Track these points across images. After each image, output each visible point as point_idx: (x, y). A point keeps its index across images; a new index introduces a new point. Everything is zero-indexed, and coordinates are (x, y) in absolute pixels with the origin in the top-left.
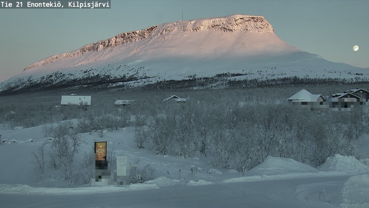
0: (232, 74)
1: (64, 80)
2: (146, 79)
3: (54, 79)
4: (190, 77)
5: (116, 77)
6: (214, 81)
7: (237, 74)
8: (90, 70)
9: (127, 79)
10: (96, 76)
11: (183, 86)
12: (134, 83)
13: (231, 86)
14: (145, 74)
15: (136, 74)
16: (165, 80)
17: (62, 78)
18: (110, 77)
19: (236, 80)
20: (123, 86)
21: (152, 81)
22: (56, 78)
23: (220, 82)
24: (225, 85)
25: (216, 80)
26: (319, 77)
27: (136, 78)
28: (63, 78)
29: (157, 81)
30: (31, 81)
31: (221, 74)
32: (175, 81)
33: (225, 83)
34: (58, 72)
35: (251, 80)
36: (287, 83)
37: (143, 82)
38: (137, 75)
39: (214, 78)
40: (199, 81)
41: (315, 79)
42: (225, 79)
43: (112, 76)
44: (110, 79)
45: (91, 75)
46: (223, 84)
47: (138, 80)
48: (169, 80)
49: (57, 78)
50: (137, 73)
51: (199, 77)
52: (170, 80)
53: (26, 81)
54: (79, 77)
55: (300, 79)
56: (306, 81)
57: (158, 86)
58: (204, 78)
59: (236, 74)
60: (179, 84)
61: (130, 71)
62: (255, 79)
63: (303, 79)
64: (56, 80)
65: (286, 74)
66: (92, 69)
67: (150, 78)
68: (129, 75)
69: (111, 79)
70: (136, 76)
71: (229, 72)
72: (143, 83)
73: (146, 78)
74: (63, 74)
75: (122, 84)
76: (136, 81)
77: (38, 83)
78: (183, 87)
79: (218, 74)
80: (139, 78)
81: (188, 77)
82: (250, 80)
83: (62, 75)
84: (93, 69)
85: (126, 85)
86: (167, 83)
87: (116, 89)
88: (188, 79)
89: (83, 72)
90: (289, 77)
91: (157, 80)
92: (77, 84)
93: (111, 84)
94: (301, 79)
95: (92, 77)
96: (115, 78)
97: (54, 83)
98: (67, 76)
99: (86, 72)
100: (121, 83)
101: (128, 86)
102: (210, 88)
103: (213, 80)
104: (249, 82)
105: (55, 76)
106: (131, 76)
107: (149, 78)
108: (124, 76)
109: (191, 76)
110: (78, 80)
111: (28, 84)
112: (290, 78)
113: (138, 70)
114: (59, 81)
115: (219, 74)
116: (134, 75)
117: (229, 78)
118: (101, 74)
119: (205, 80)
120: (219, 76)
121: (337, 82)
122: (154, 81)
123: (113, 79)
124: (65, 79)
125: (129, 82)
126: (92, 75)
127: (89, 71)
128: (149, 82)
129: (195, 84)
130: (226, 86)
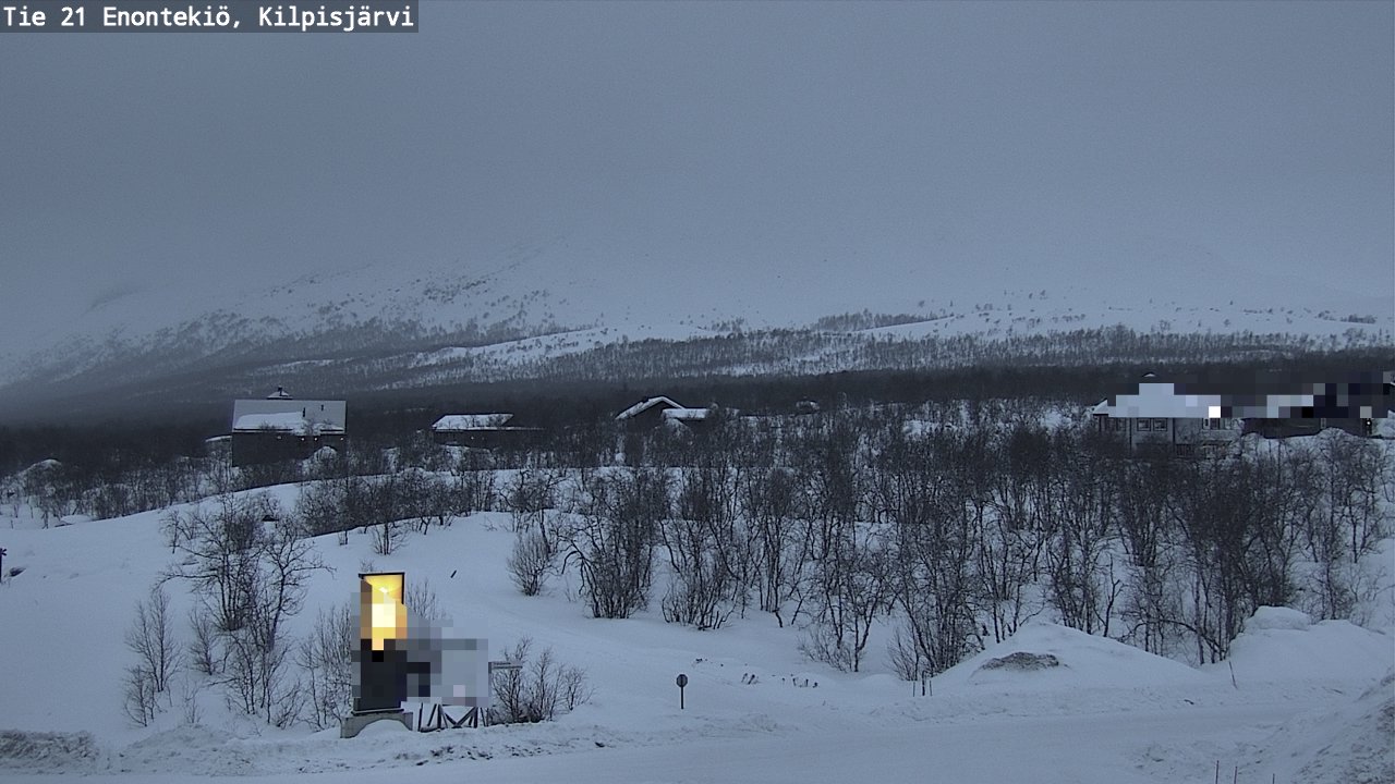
0: (878, 316)
1: (245, 342)
2: (553, 336)
3: (206, 337)
4: (722, 329)
5: (441, 329)
6: (810, 342)
7: (897, 318)
8: (342, 304)
9: (482, 335)
10: (366, 325)
11: (694, 362)
12: (509, 351)
13: (875, 363)
14: (551, 316)
15: (517, 318)
16: (624, 337)
17: (236, 333)
18: (418, 328)
19: (894, 340)
20: (468, 361)
21: (575, 344)
22: (213, 335)
23: (834, 347)
24: (854, 360)
25: (820, 338)
26: (1209, 330)
27: (517, 330)
28: (241, 334)
29: (598, 342)
30: (120, 344)
31: (837, 315)
32: (664, 343)
33: (851, 350)
34: (220, 310)
35: (950, 341)
36: (1088, 349)
37: (544, 346)
38: (521, 322)
39: (813, 334)
40: (755, 344)
41: (1193, 337)
42: (855, 334)
43: (424, 324)
44: (417, 337)
45: (346, 324)
46: (844, 353)
47: (525, 338)
48: (642, 341)
49: (218, 336)
50: (519, 314)
51: (755, 329)
52: (645, 338)
53: (101, 346)
54: (303, 330)
55: (1138, 335)
56: (1161, 343)
57: (598, 364)
58: (774, 333)
59: (894, 316)
60: (678, 356)
61: (493, 305)
62: (968, 337)
63: (1147, 336)
64: (214, 341)
65: (1083, 316)
66: (348, 299)
67: (569, 331)
68: (489, 323)
69: (422, 335)
70: (518, 324)
71: (870, 311)
72: (542, 351)
73: (554, 331)
74: (242, 318)
75: (463, 355)
76: (516, 342)
77: (147, 353)
78: (696, 367)
79: (827, 318)
80: (526, 334)
81: (713, 328)
82: (949, 338)
83: (237, 320)
84: (353, 300)
85: (478, 356)
86: (636, 350)
87: (442, 376)
88: (713, 337)
89: (316, 309)
90: (1095, 327)
91: (594, 339)
92: (293, 357)
93: (420, 355)
94: (1142, 337)
95: (349, 326)
96: (437, 334)
97: (207, 352)
98: (256, 326)
99: (328, 308)
100: (460, 352)
101: (486, 363)
102: (797, 370)
103: (808, 339)
104: (945, 347)
105: (209, 325)
106: (495, 325)
107: (565, 330)
108: (473, 325)
109: (724, 325)
110: (297, 339)
111: (109, 355)
112: (1099, 334)
113: (525, 303)
114: (226, 342)
115: (830, 315)
116: (510, 319)
117: (867, 333)
118: (385, 319)
119: (776, 339)
120: (831, 323)
121: (1276, 348)
122: (584, 344)
123: (429, 334)
124: (246, 336)
125: (488, 349)
126: (348, 321)
127: (339, 306)
128: (564, 346)
129: (739, 355)
130: (857, 362)
